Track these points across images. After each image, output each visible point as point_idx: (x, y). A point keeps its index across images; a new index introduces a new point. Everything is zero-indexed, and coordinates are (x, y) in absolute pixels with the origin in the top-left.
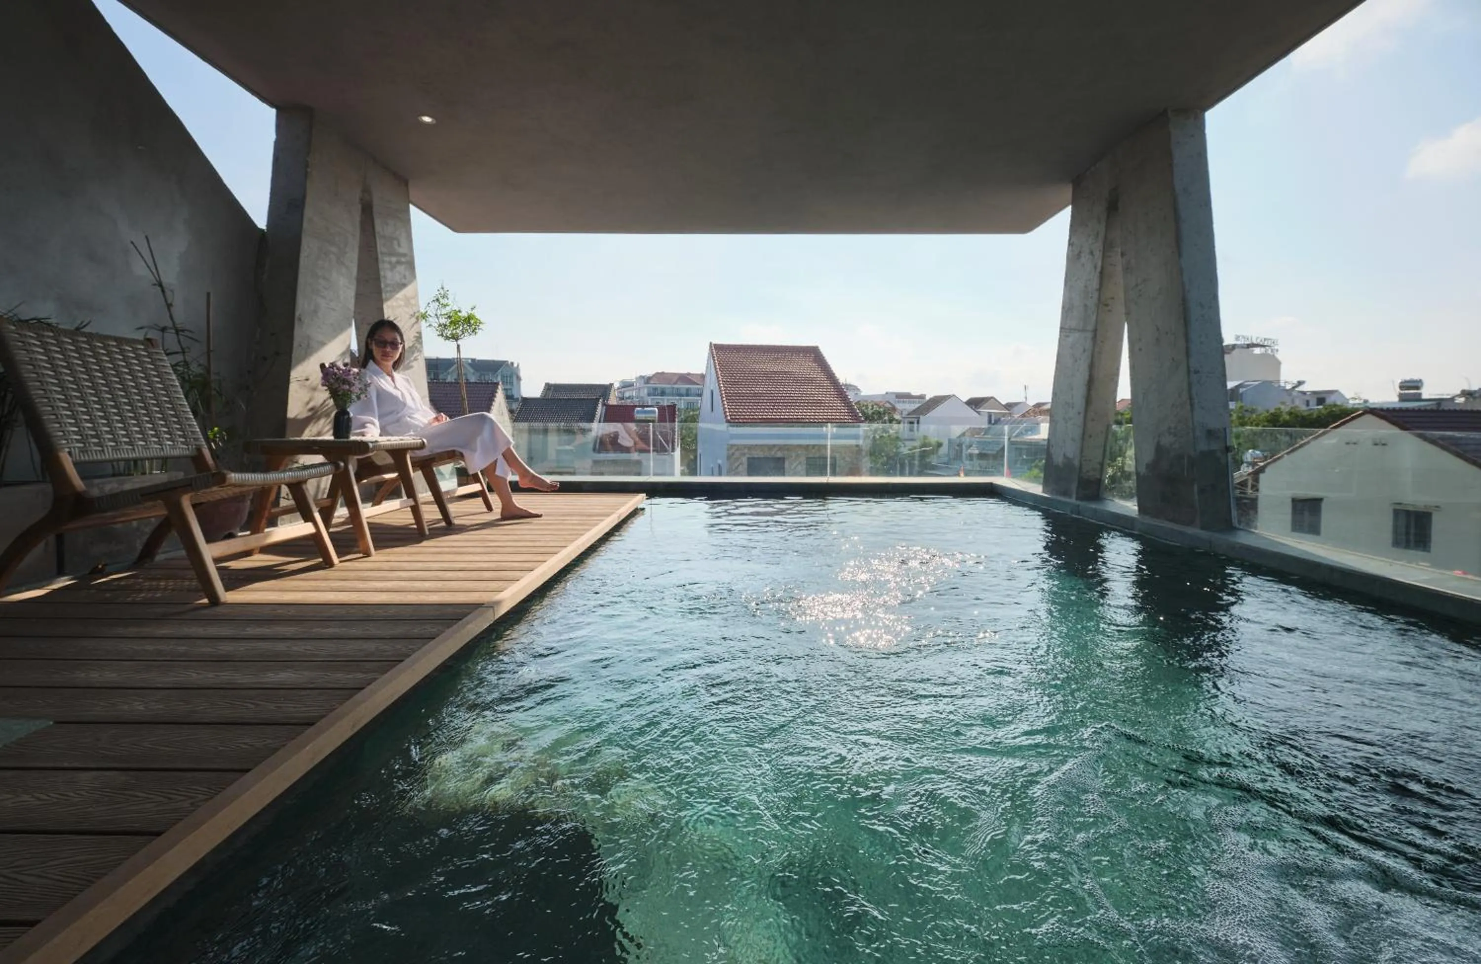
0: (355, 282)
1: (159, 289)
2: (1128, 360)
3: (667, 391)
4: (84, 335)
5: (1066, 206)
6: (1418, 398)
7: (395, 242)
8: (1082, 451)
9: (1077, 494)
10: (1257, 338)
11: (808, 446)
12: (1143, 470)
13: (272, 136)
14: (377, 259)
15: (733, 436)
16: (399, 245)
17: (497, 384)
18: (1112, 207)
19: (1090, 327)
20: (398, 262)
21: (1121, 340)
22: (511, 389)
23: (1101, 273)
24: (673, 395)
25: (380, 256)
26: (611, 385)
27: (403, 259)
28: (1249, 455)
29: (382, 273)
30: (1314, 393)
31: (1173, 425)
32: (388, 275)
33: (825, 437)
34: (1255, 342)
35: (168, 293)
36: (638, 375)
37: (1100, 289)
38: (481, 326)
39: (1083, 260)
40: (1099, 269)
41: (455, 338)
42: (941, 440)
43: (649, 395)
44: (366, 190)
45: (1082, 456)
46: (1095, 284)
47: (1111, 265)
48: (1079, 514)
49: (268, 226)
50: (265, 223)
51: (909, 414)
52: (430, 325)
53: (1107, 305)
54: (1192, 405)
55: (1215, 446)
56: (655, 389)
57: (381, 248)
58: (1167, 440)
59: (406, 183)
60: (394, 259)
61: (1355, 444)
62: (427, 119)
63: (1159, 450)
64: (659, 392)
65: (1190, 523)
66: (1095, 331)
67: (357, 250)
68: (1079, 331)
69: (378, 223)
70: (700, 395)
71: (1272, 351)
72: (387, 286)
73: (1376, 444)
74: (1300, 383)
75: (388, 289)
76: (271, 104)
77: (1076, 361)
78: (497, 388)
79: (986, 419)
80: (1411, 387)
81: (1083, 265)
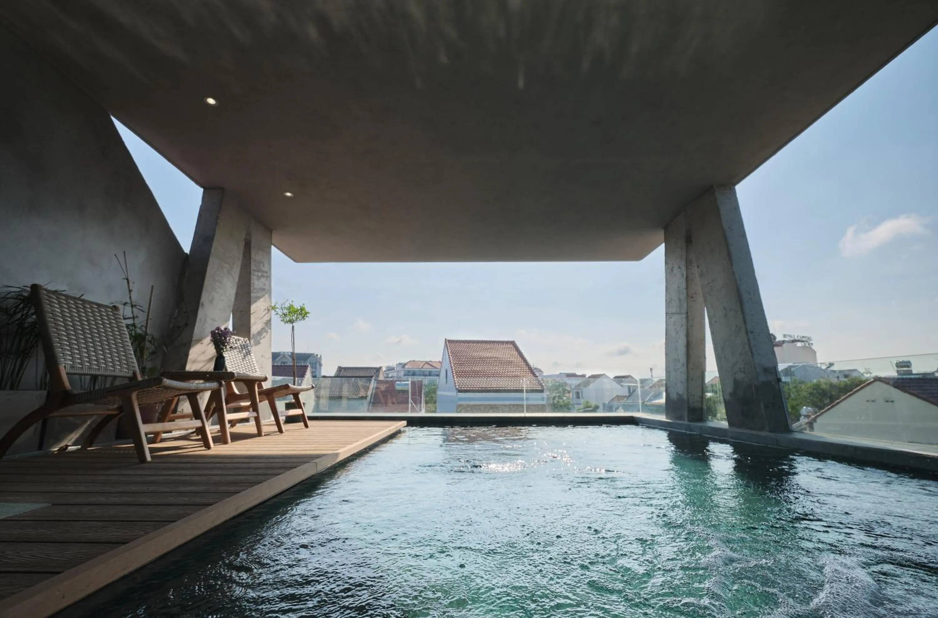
0: (236, 285)
1: (126, 281)
2: (709, 329)
3: (417, 373)
4: (82, 300)
5: (661, 243)
6: (910, 373)
7: (262, 265)
8: (688, 389)
9: (688, 417)
10: (798, 336)
11: (510, 405)
12: (728, 397)
13: (199, 203)
14: (250, 273)
15: (461, 399)
16: (264, 266)
17: (307, 366)
18: (689, 240)
19: (684, 311)
20: (263, 276)
21: (704, 319)
22: (315, 372)
23: (687, 278)
24: (420, 375)
25: (252, 272)
26: (381, 368)
27: (265, 275)
28: (805, 410)
29: (252, 282)
30: (840, 372)
31: (742, 366)
32: (256, 283)
33: (522, 399)
34: (796, 339)
35: (131, 284)
36: (398, 363)
37: (687, 288)
38: (308, 315)
39: (675, 272)
40: (685, 276)
41: (291, 321)
42: (598, 404)
43: (405, 375)
44: (249, 234)
45: (688, 393)
46: (684, 285)
47: (692, 274)
48: (691, 431)
49: (190, 251)
50: (189, 250)
51: (576, 387)
52: (277, 314)
53: (692, 297)
54: (752, 353)
55: (770, 378)
56: (409, 371)
57: (253, 267)
58: (740, 376)
59: (271, 232)
60: (260, 274)
61: (873, 401)
62: (289, 194)
63: (737, 383)
64: (412, 373)
65: (762, 429)
66: (687, 313)
67: (239, 268)
68: (677, 314)
69: (253, 253)
70: (438, 375)
71: (809, 344)
72: (254, 289)
73: (887, 401)
74: (831, 365)
75: (255, 291)
76: (201, 186)
77: (677, 333)
78: (307, 369)
79: (627, 390)
80: (904, 365)
81: (675, 275)
